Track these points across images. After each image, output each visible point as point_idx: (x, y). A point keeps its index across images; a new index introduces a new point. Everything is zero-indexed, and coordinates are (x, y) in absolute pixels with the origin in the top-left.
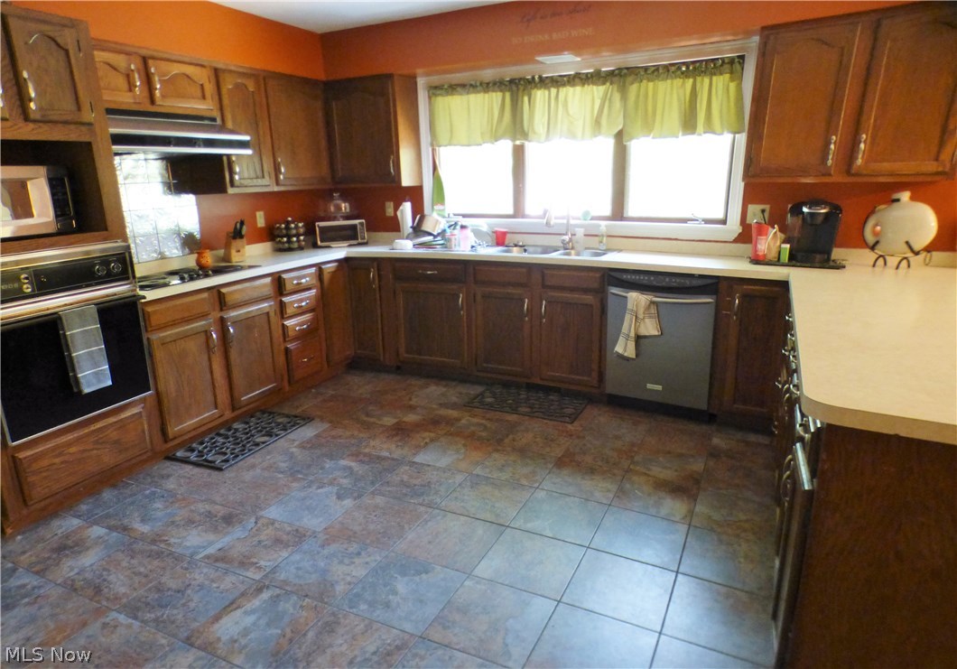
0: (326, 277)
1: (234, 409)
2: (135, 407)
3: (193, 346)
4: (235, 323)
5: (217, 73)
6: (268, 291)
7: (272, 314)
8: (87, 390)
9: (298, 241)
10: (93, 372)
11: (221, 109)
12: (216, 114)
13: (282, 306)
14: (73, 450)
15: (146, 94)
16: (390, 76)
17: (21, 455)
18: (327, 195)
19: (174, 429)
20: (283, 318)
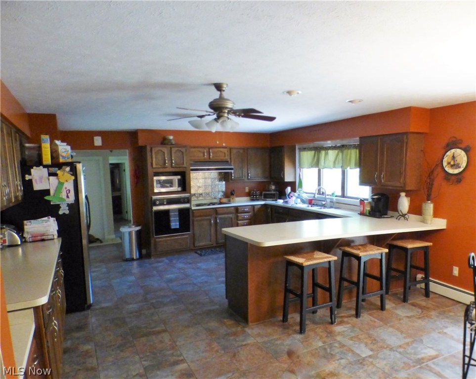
0: (256, 210)
1: (217, 244)
2: (186, 235)
3: (206, 223)
4: (220, 219)
5: (231, 149)
6: (234, 211)
7: (233, 218)
8: (172, 228)
9: (256, 197)
10: (175, 224)
11: (231, 159)
12: (229, 160)
13: (237, 216)
14: (169, 242)
15: (208, 156)
16: (283, 147)
17: (157, 240)
18: (269, 183)
19: (197, 244)
20: (237, 220)
